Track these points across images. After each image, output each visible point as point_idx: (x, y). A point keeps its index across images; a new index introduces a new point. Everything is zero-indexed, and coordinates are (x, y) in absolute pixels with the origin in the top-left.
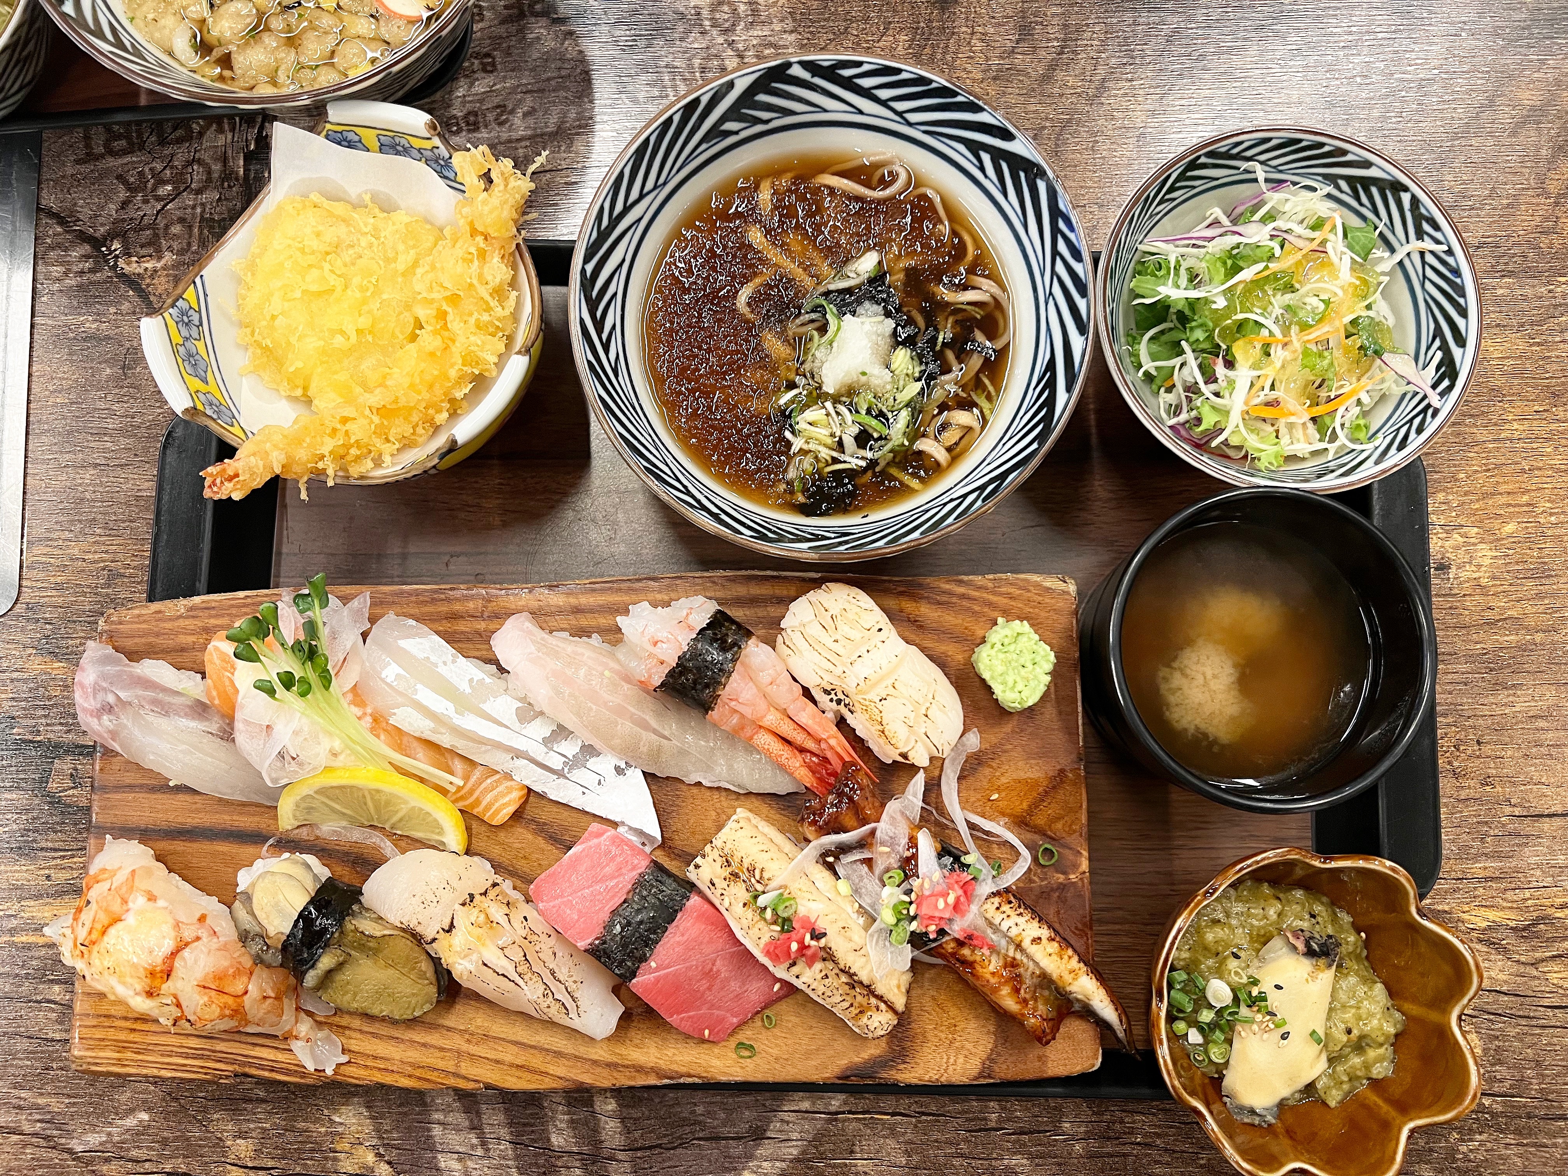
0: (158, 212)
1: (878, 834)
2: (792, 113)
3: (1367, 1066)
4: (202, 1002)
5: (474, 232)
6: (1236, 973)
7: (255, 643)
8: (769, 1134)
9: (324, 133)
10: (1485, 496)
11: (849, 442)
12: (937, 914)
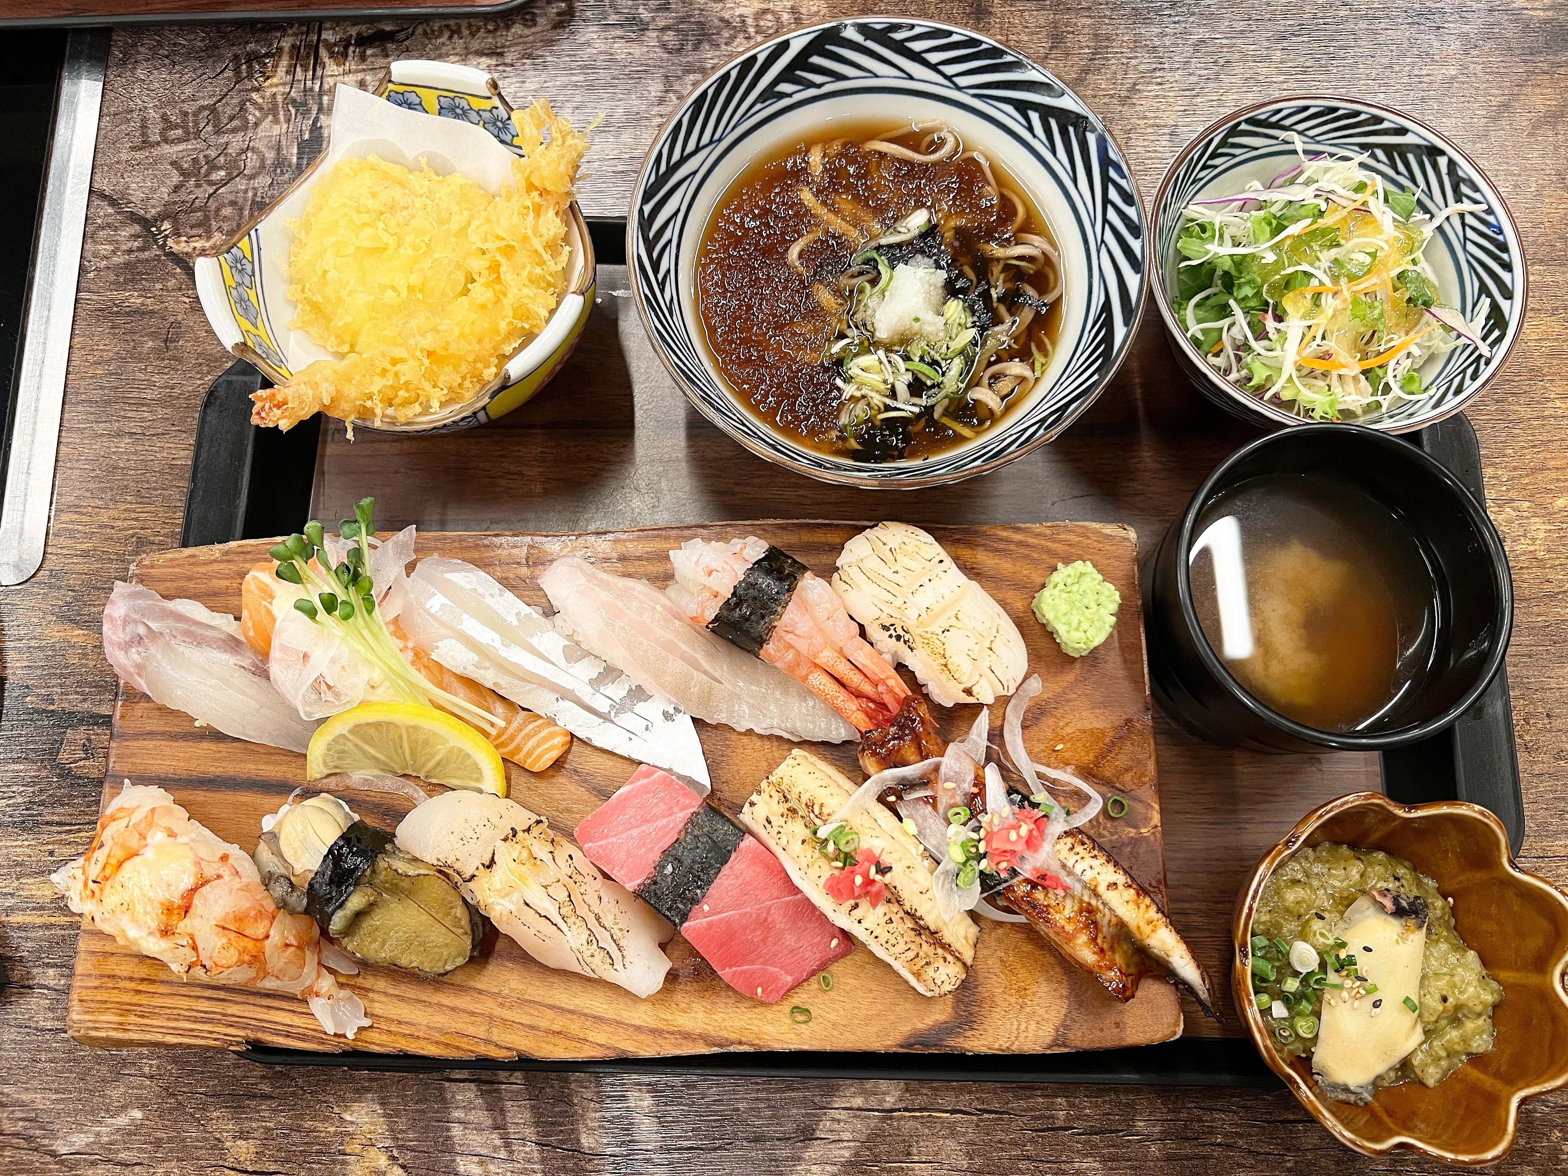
0: (210, 195)
1: (943, 769)
2: (843, 78)
3: (1465, 1040)
4: (219, 944)
5: (531, 187)
6: (1322, 935)
7: (298, 563)
8: (818, 1134)
9: (386, 94)
10: (1534, 470)
11: (902, 390)
12: (1009, 847)
